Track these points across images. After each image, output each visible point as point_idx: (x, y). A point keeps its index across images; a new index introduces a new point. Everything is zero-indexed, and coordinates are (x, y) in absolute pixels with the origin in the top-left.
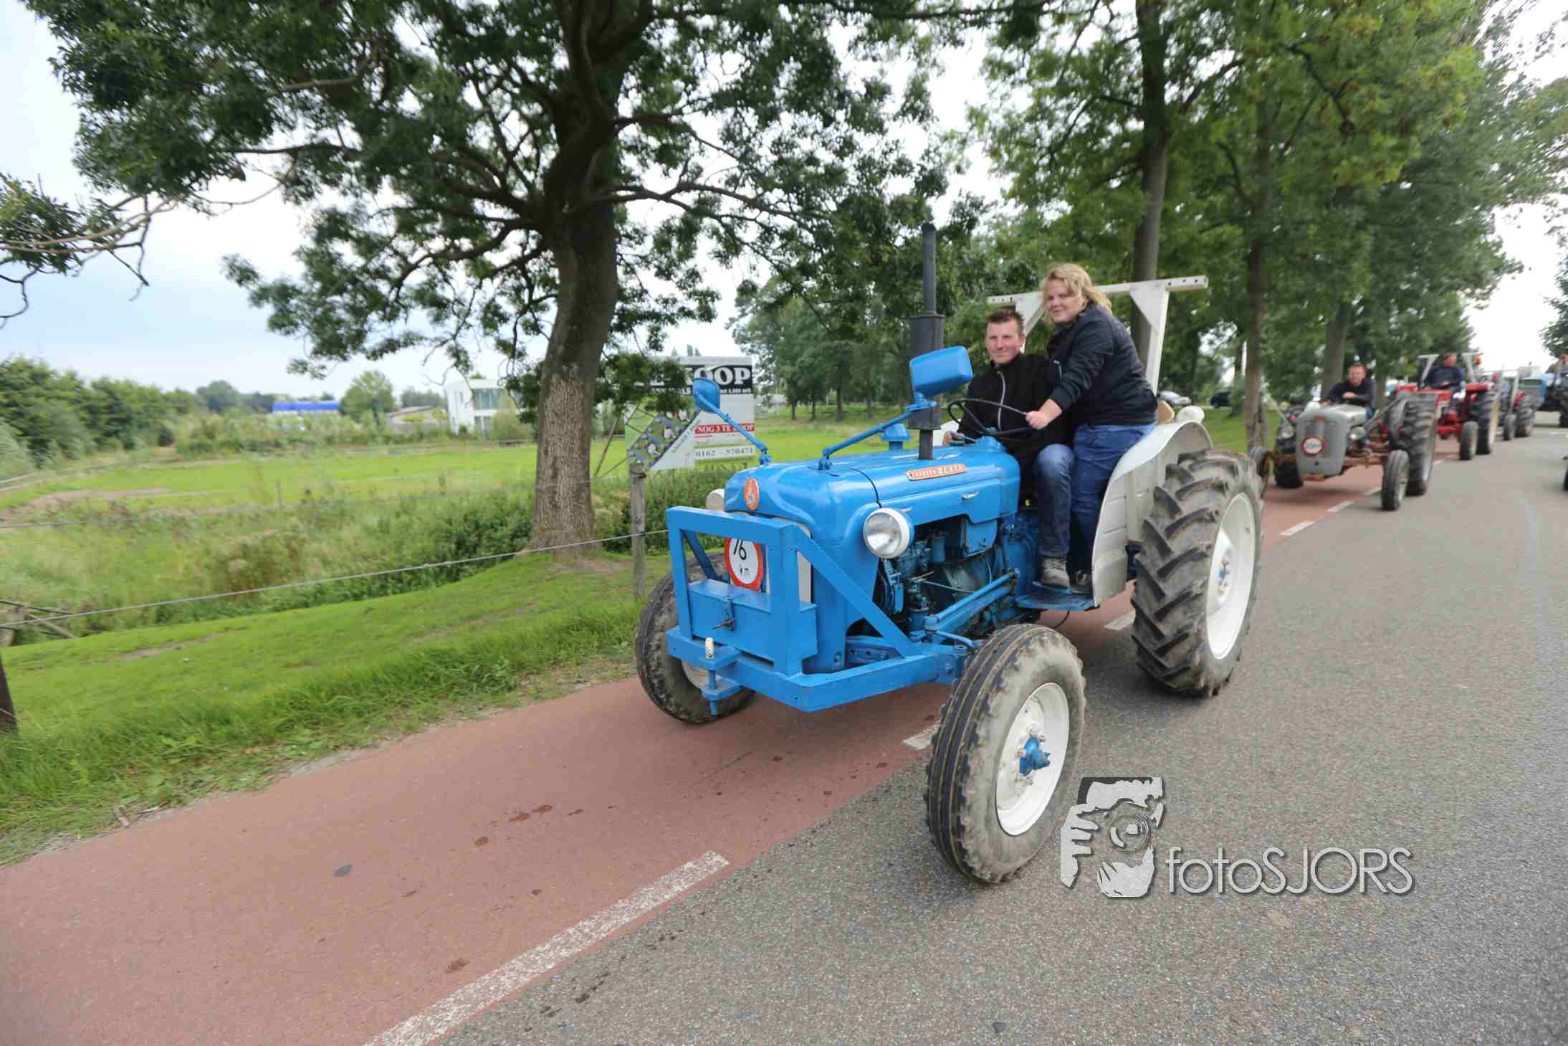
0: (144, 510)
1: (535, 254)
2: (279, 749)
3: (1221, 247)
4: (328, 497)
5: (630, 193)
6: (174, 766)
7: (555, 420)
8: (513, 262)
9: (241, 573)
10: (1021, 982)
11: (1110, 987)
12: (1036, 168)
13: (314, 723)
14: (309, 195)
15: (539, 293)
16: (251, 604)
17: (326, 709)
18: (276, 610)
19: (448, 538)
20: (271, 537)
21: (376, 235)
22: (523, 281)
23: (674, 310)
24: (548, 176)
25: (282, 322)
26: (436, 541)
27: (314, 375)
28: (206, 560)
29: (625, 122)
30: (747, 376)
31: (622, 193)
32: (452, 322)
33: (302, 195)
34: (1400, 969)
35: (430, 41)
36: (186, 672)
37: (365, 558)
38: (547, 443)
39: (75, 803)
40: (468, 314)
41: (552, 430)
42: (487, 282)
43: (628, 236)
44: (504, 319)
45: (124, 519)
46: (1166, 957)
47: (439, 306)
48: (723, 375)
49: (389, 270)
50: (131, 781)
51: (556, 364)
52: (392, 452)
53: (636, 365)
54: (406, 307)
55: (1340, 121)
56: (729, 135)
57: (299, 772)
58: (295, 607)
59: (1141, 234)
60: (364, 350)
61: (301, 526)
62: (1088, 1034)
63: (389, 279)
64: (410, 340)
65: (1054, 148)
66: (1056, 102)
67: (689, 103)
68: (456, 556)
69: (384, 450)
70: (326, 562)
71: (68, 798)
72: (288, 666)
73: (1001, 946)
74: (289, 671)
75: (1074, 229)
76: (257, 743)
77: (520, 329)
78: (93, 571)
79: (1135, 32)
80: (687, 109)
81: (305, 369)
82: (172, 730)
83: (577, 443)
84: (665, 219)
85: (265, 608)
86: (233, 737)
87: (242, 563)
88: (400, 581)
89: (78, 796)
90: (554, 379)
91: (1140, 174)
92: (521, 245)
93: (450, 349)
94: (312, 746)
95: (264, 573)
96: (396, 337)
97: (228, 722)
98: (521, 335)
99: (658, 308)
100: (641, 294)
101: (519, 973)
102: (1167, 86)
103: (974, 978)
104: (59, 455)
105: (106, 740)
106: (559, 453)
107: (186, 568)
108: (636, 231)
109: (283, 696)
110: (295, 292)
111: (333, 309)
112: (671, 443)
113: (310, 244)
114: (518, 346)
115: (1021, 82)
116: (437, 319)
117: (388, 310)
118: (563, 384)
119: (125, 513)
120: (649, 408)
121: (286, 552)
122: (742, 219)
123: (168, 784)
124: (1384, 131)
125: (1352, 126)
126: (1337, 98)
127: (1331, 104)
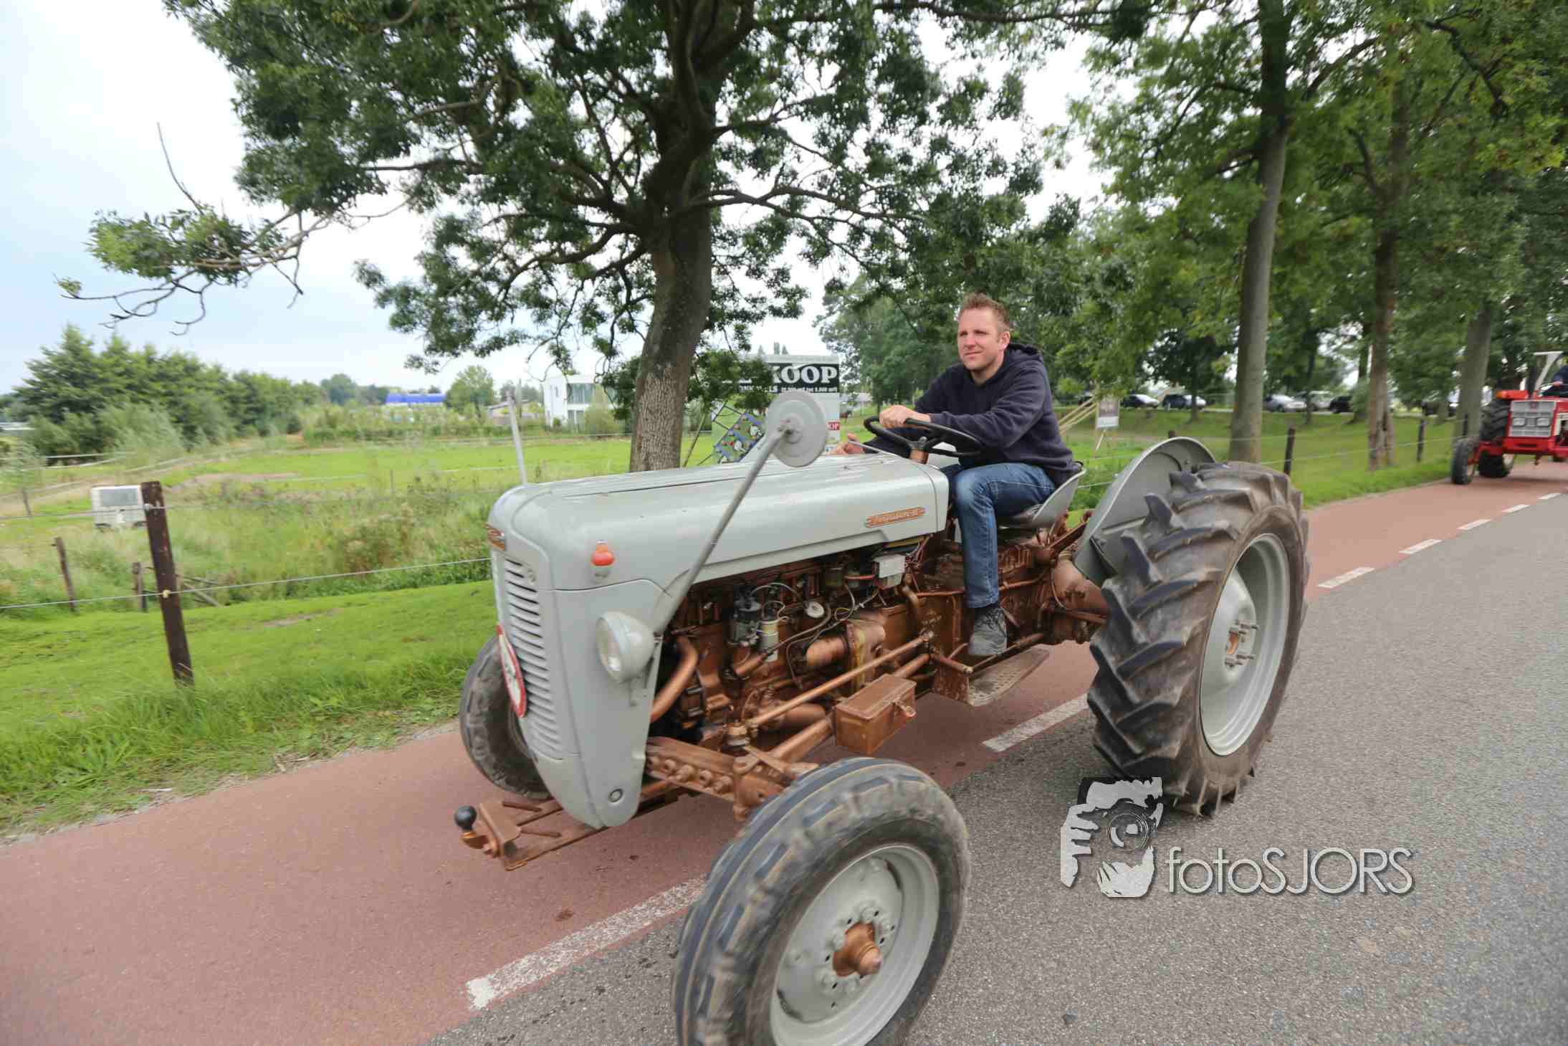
0: (279, 492)
1: (634, 256)
2: (405, 714)
3: (1345, 240)
4: (433, 486)
5: (725, 197)
6: (320, 723)
7: (649, 416)
8: (612, 265)
9: (359, 554)
10: (1093, 981)
11: (1184, 995)
12: (1141, 161)
13: (434, 694)
14: (431, 204)
15: (635, 294)
16: (367, 583)
17: (445, 681)
18: (388, 589)
20: (387, 521)
21: (488, 240)
22: (621, 282)
23: (763, 308)
24: (649, 182)
25: (402, 321)
27: (428, 371)
28: (329, 540)
29: (724, 130)
30: (834, 374)
31: (718, 197)
32: (553, 322)
33: (425, 204)
34: (1500, 1010)
35: (546, 57)
36: (319, 641)
37: (467, 543)
38: (641, 438)
39: (242, 748)
40: (569, 313)
41: (646, 426)
42: (588, 283)
43: (723, 238)
44: (601, 318)
45: (260, 501)
46: (1244, 971)
47: (542, 306)
48: (810, 374)
49: (498, 272)
50: (285, 733)
51: (651, 363)
52: (491, 443)
53: (725, 362)
54: (513, 307)
55: (1490, 101)
56: (823, 139)
57: (423, 735)
58: (404, 587)
59: (1254, 231)
60: (473, 348)
61: (411, 511)
62: (1159, 1035)
63: (498, 281)
64: (515, 338)
65: (1163, 138)
66: (1165, 91)
67: (786, 108)
69: (484, 442)
70: (432, 546)
71: (236, 744)
72: (406, 640)
73: (1074, 944)
74: (406, 645)
75: (1179, 226)
76: (387, 707)
77: (616, 328)
78: (236, 547)
79: (1254, 14)
80: (784, 114)
81: (421, 364)
82: (318, 690)
83: (669, 439)
84: (758, 220)
85: (378, 586)
86: (366, 700)
87: (359, 544)
89: (244, 743)
90: (649, 378)
91: (1255, 164)
92: (620, 247)
93: (552, 347)
94: (434, 713)
95: (379, 555)
96: (502, 336)
97: (363, 687)
98: (618, 335)
99: (748, 307)
100: (732, 293)
101: (620, 927)
102: (1288, 71)
103: (1046, 971)
104: (205, 442)
105: (265, 696)
106: (651, 449)
107: (312, 546)
108: (730, 233)
109: (408, 666)
110: (417, 293)
111: (448, 310)
112: (757, 440)
113: (430, 249)
114: (614, 344)
115: (1127, 72)
116: (541, 319)
117: (497, 309)
118: (658, 382)
119: (263, 496)
120: (738, 405)
121: (398, 536)
122: (833, 220)
123: (315, 738)
124: (1544, 111)
125: (1505, 107)
126: (1487, 76)
127: (1481, 83)
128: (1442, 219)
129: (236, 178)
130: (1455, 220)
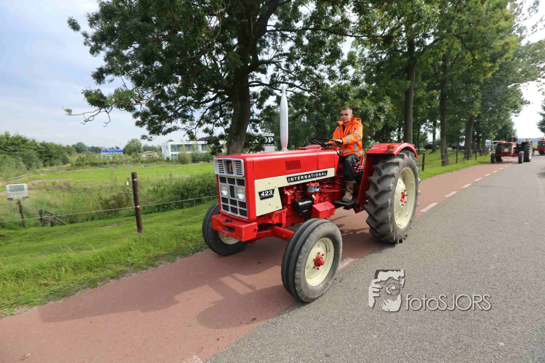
0: (75, 185)
5: (257, 83)
9: (113, 205)
19: (178, 193)
20: (121, 193)
25: (141, 123)
26: (175, 194)
27: (149, 140)
28: (100, 201)
30: (272, 140)
37: (152, 201)
45: (69, 188)
51: (232, 136)
55: (472, 58)
59: (407, 94)
65: (378, 66)
68: (181, 199)
87: (113, 202)
88: (163, 208)
90: (232, 141)
91: (406, 74)
93: (188, 132)
96: (171, 128)
100: (252, 114)
102: (416, 47)
104: (35, 168)
118: (235, 142)
119: (69, 186)
124: (487, 62)
125: (476, 60)
126: (471, 51)
127: (469, 53)
128: (458, 91)
129: (93, 76)
130: (463, 91)
